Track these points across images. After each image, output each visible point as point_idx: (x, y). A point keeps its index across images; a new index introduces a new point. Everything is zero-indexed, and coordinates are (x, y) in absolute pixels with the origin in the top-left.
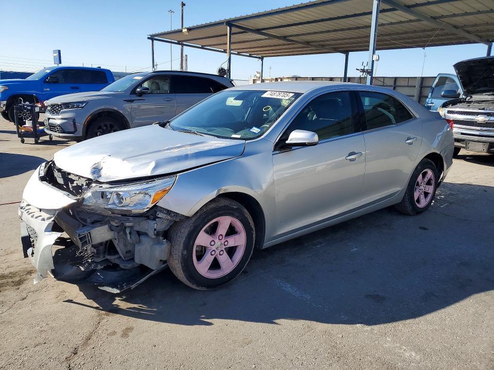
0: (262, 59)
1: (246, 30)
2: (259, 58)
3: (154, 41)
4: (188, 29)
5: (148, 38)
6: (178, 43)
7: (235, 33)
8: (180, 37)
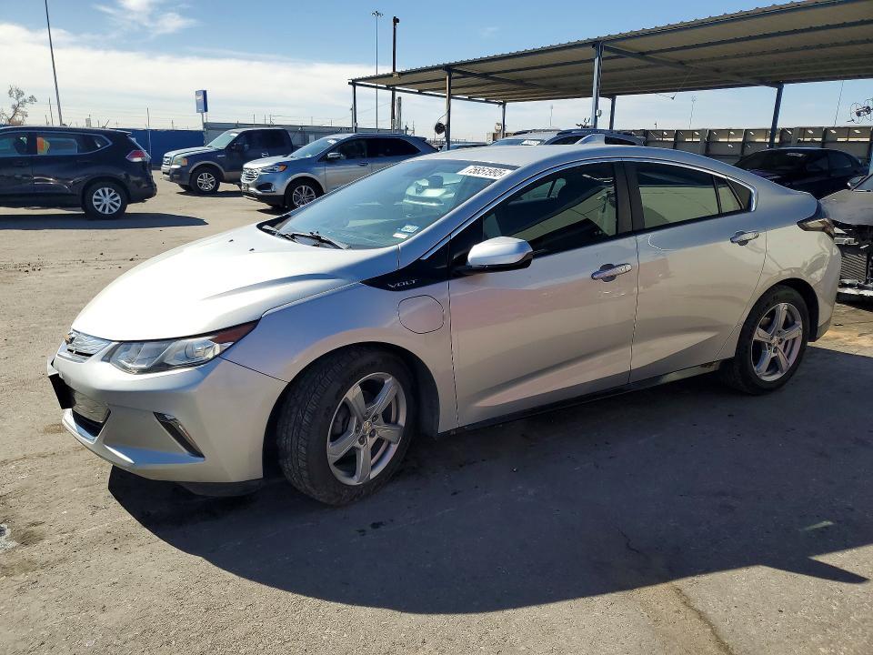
0: (504, 104)
1: (466, 74)
2: (500, 104)
3: (357, 87)
4: (399, 73)
5: (349, 83)
6: (387, 88)
7: (456, 78)
8: (391, 82)
